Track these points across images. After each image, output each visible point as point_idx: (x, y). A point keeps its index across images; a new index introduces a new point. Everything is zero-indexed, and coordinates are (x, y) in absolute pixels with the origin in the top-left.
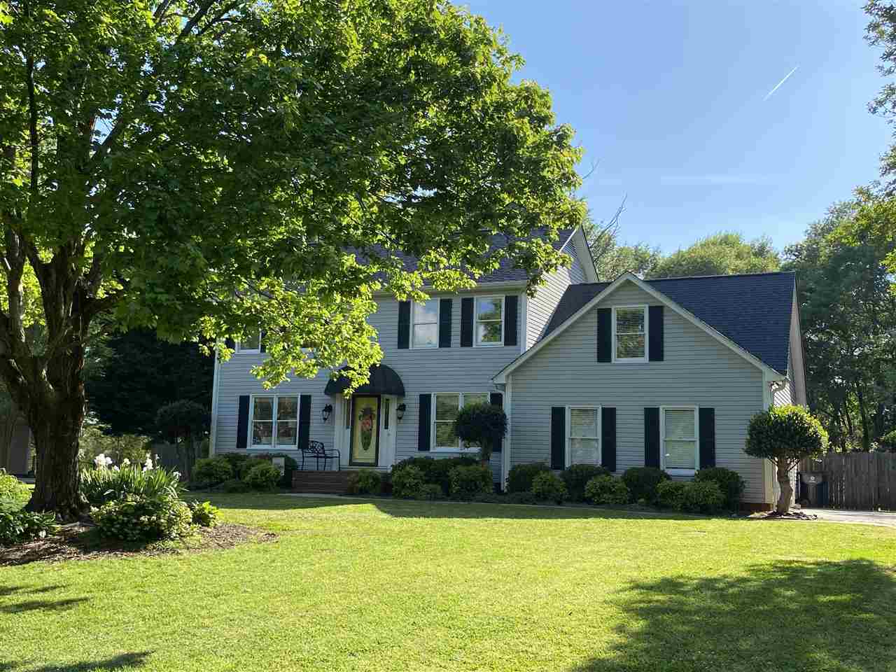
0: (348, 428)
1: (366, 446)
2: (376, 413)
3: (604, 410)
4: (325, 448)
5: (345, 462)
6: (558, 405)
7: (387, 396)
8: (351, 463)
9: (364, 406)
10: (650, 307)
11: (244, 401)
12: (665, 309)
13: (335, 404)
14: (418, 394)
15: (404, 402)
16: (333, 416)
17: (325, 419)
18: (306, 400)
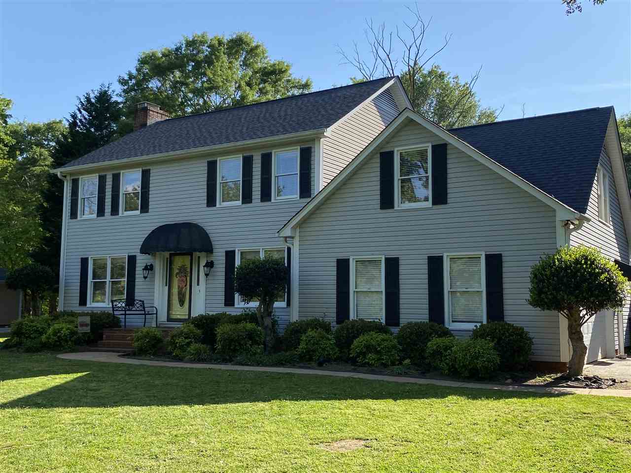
0: (166, 285)
1: (182, 302)
2: (189, 270)
3: (387, 260)
4: (145, 305)
5: (163, 317)
6: (342, 256)
7: (198, 254)
8: (169, 319)
9: (180, 264)
10: (433, 146)
11: (84, 262)
12: (449, 147)
13: (155, 262)
14: (224, 250)
15: (213, 259)
16: (154, 274)
17: (145, 278)
18: (132, 260)
